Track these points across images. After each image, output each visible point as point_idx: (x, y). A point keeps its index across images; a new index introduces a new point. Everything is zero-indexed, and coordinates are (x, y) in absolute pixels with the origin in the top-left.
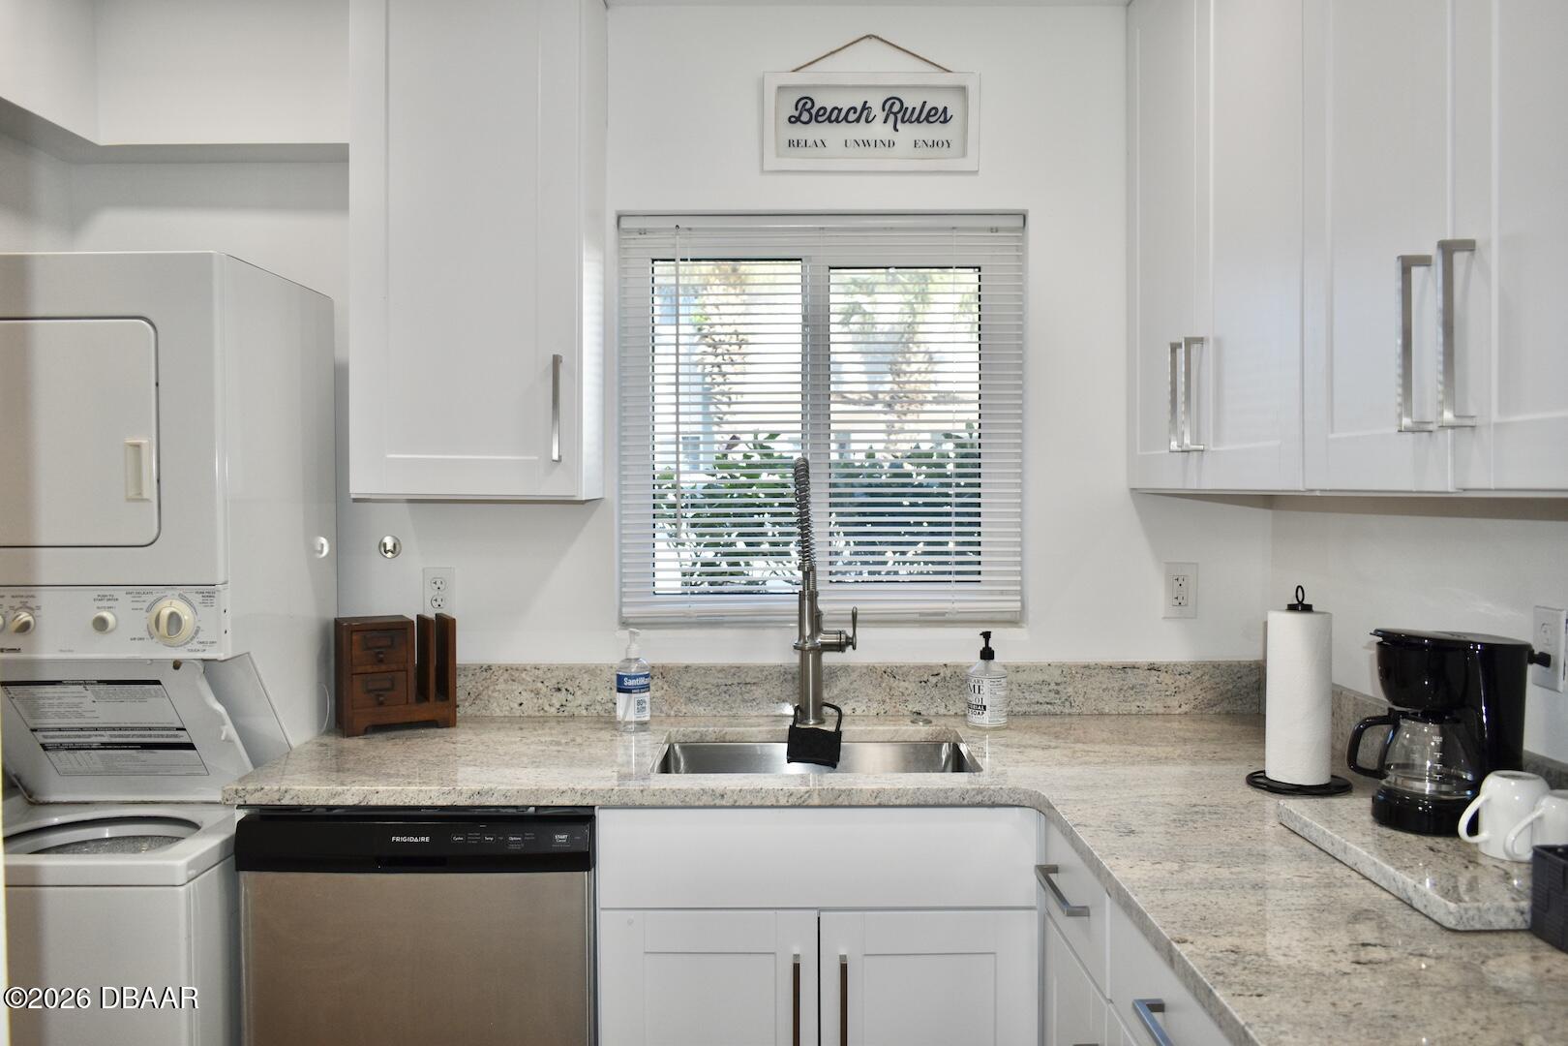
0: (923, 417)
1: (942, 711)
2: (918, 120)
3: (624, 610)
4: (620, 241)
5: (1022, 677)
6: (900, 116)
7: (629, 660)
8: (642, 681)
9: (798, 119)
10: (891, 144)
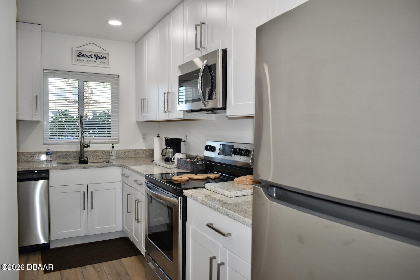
0: (90, 108)
1: (105, 158)
2: (100, 58)
3: (44, 142)
4: (43, 74)
5: (118, 152)
6: (97, 57)
7: (48, 149)
8: (51, 153)
9: (79, 56)
10: (96, 62)
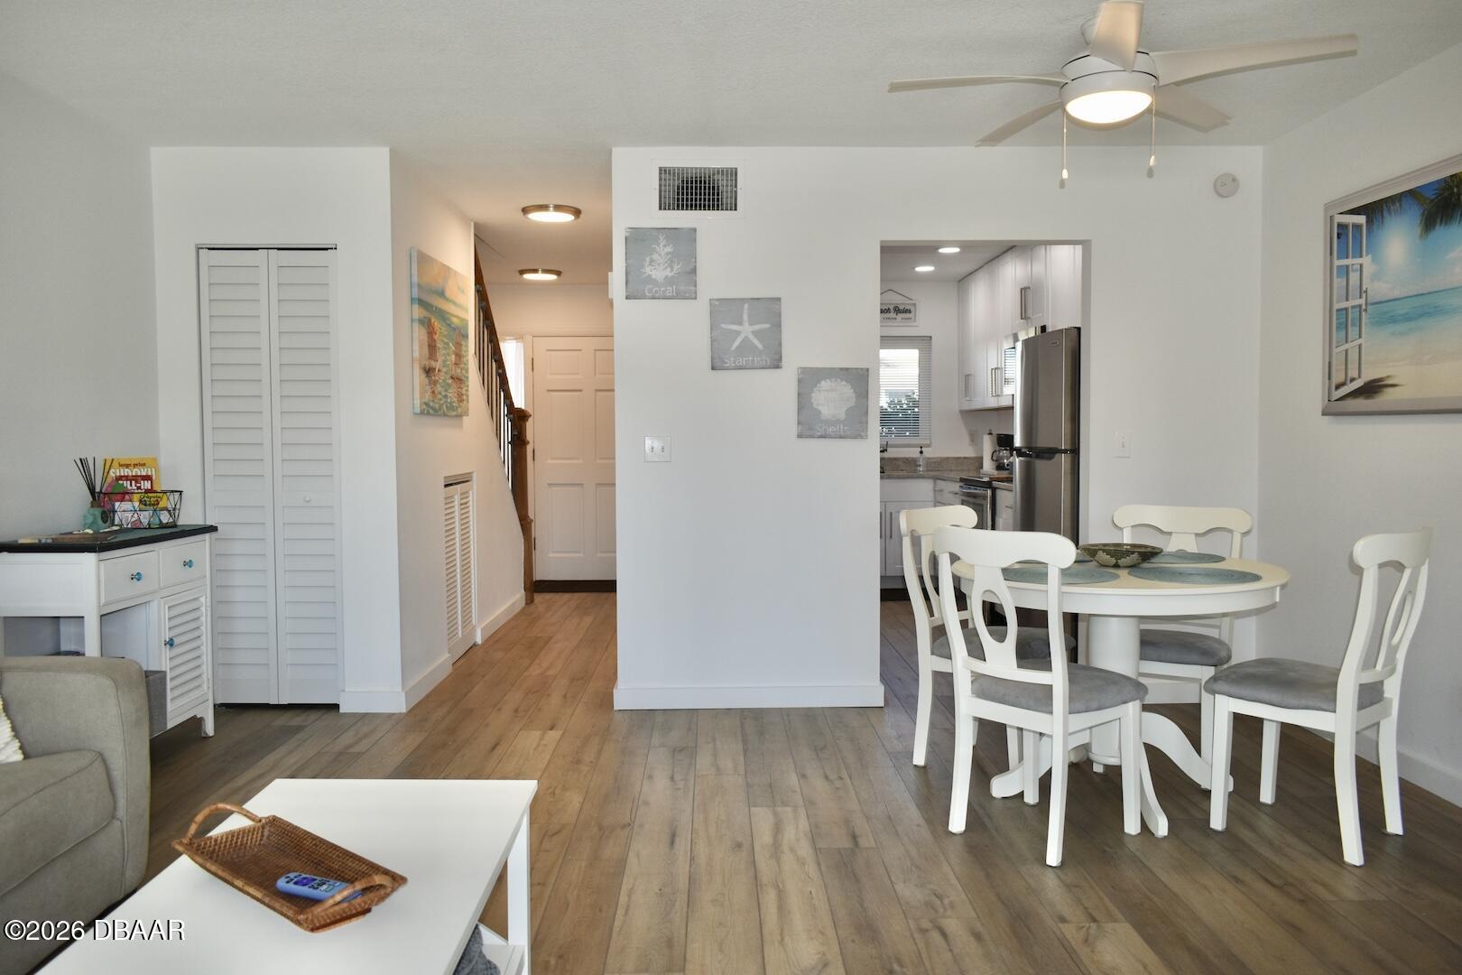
2: (903, 312)
5: (930, 460)
6: (899, 311)
10: (895, 318)
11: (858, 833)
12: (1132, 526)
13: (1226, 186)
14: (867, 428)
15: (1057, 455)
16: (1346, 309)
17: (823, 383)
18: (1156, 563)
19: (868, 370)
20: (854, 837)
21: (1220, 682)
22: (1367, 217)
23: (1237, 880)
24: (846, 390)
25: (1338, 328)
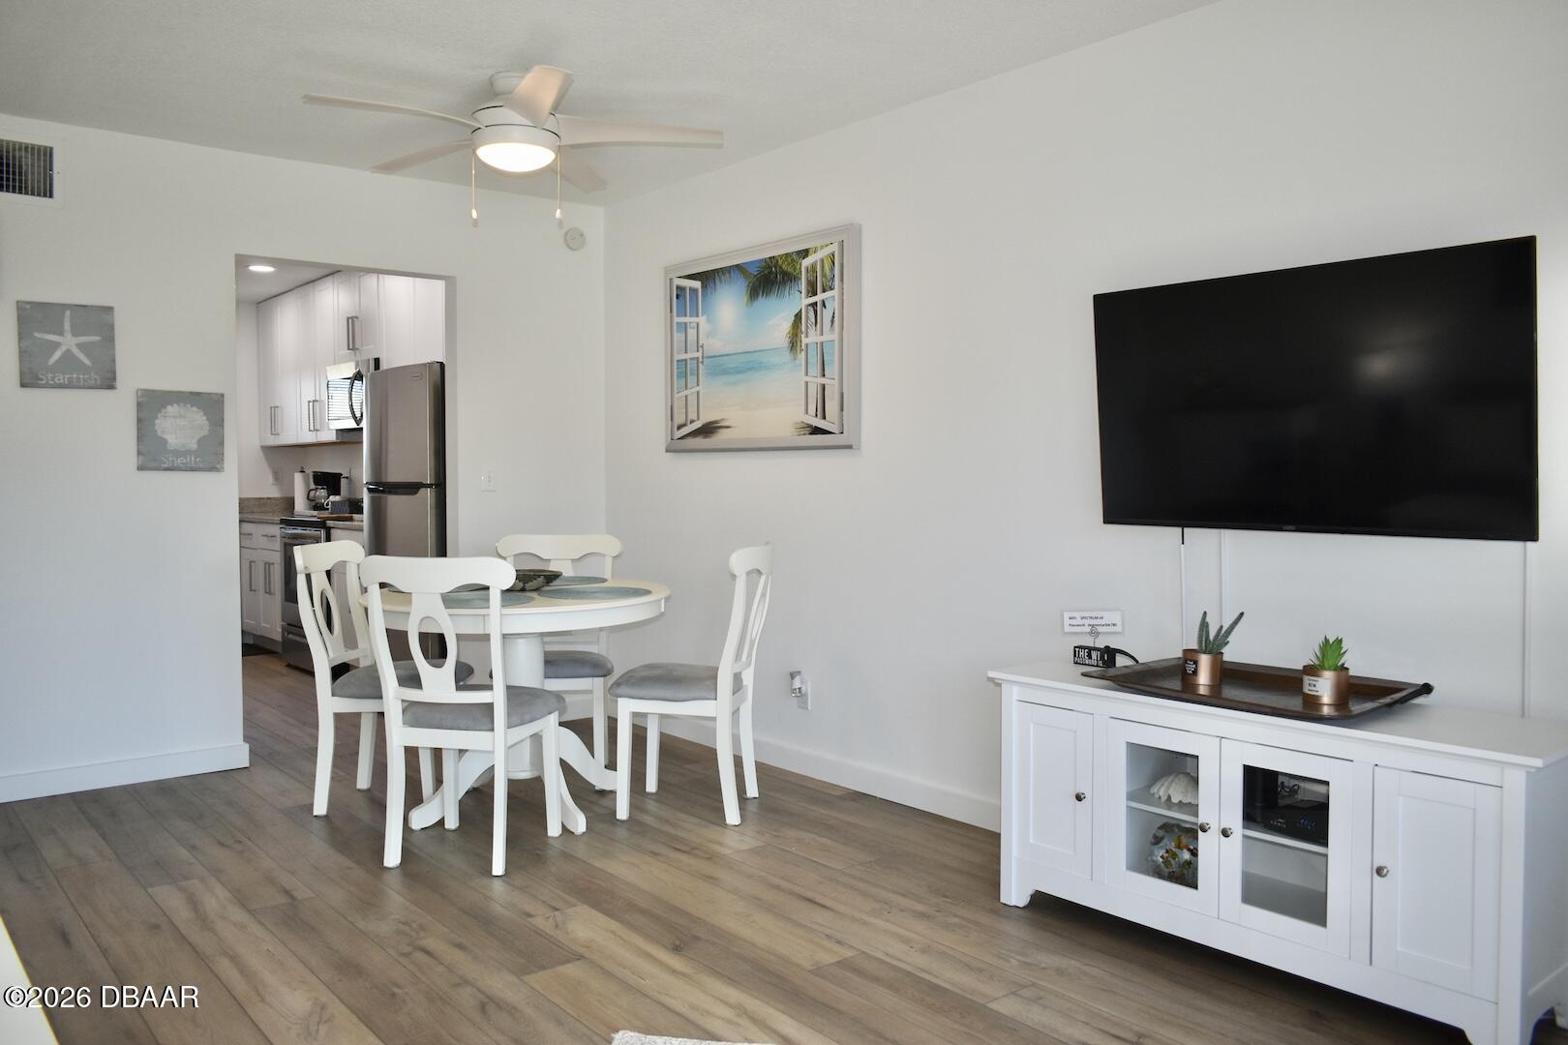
11: (288, 888)
12: (515, 555)
13: (574, 239)
14: (223, 460)
15: (422, 490)
16: (686, 360)
17: (169, 408)
18: (556, 584)
19: (223, 395)
20: (287, 893)
21: (622, 687)
22: (702, 283)
23: (654, 854)
24: (198, 418)
25: (678, 376)
